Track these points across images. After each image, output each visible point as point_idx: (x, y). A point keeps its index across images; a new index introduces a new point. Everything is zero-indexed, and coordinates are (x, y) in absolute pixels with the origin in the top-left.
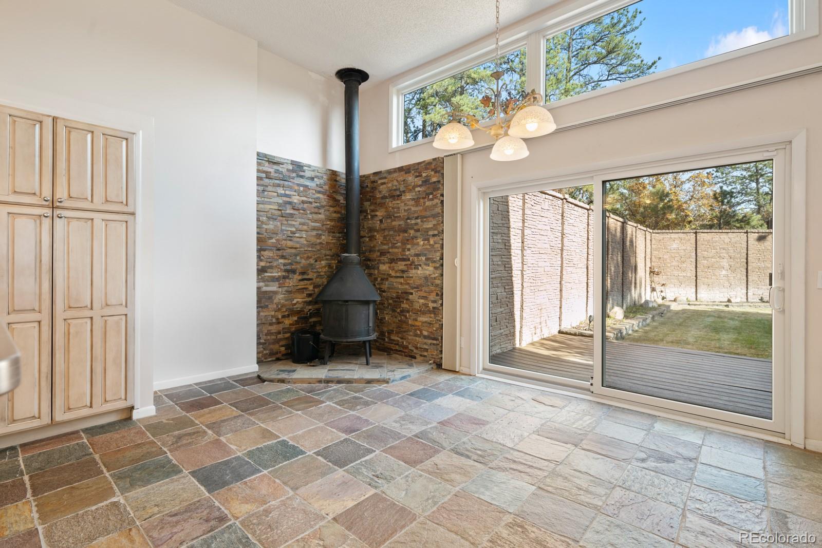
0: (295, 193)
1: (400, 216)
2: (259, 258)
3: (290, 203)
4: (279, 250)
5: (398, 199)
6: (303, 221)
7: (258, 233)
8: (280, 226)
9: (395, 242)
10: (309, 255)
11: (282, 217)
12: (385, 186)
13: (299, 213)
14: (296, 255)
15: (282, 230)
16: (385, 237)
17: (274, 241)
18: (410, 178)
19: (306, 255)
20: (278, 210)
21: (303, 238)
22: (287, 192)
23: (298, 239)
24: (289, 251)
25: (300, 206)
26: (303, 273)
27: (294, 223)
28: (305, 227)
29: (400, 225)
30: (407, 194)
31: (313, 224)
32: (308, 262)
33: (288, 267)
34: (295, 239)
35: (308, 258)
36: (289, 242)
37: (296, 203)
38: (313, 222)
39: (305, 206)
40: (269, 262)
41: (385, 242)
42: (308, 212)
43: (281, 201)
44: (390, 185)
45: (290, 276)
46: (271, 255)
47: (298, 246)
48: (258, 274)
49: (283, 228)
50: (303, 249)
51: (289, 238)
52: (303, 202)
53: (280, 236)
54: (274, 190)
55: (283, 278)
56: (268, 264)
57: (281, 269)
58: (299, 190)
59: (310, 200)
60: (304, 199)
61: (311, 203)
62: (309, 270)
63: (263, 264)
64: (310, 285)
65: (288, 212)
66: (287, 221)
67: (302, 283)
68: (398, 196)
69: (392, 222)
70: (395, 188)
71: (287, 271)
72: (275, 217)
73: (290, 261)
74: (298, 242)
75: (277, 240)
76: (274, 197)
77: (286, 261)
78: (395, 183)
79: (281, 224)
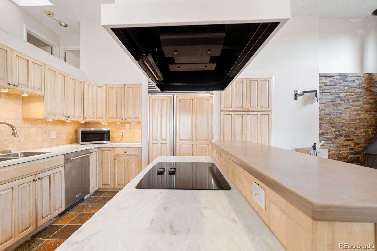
0: (342, 91)
2: (320, 128)
3: (339, 97)
4: (331, 123)
6: (347, 106)
7: (319, 115)
8: (332, 110)
10: (351, 126)
11: (334, 105)
13: (345, 102)
14: (342, 126)
15: (333, 113)
17: (328, 118)
19: (349, 126)
20: (331, 102)
21: (347, 117)
22: (337, 92)
23: (344, 117)
24: (338, 124)
25: (345, 98)
26: (347, 136)
27: (341, 108)
28: (349, 110)
31: (354, 108)
32: (351, 130)
33: (337, 133)
34: (342, 117)
35: (351, 127)
36: (337, 119)
37: (342, 97)
38: (354, 107)
39: (349, 98)
40: (326, 130)
42: (351, 101)
43: (333, 97)
45: (339, 138)
46: (327, 126)
47: (344, 121)
48: (319, 137)
49: (334, 111)
50: (347, 123)
51: (338, 117)
52: (347, 96)
53: (332, 116)
54: (328, 92)
55: (334, 139)
56: (325, 131)
57: (333, 134)
58: (344, 89)
59: (352, 94)
60: (348, 94)
61: (352, 95)
62: (351, 135)
63: (322, 131)
64: (352, 143)
65: (337, 102)
66: (337, 107)
67: (346, 142)
71: (337, 135)
72: (329, 106)
73: (338, 130)
74: (343, 119)
75: (331, 118)
76: (329, 95)
77: (336, 129)
79: (333, 109)
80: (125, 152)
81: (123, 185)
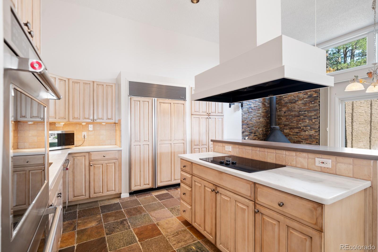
0: (252, 104)
1: (295, 111)
2: (242, 129)
3: (251, 107)
4: (247, 125)
5: (294, 104)
6: (254, 113)
7: (242, 119)
8: (248, 116)
9: (293, 121)
10: (257, 126)
11: (249, 113)
12: (287, 98)
13: (254, 111)
14: (253, 126)
15: (248, 118)
16: (287, 119)
17: (246, 121)
18: (301, 95)
19: (255, 127)
20: (247, 110)
21: (255, 120)
22: (250, 103)
23: (253, 121)
24: (251, 125)
25: (254, 108)
26: (255, 133)
27: (252, 115)
28: (255, 116)
29: (295, 114)
30: (299, 101)
31: (258, 115)
32: (256, 129)
33: (250, 131)
34: (252, 121)
35: (256, 127)
36: (250, 122)
37: (252, 107)
38: (258, 114)
39: (255, 108)
40: (245, 129)
41: (287, 121)
42: (256, 110)
43: (248, 107)
44: (290, 98)
45: (251, 135)
46: (246, 127)
47: (253, 123)
48: (242, 134)
49: (249, 117)
50: (254, 124)
51: (250, 120)
52: (255, 107)
53: (248, 120)
54: (246, 103)
55: (249, 135)
56: (245, 130)
57: (248, 132)
58: (253, 102)
59: (257, 105)
60: (255, 105)
61: (257, 107)
62: (256, 132)
63: (243, 130)
64: (257, 138)
65: (250, 111)
66: (250, 114)
67: (254, 137)
68: (294, 102)
69: (290, 113)
70: (292, 99)
71: (250, 132)
72: (246, 113)
73: (251, 129)
74: (253, 122)
75: (247, 121)
76: (246, 105)
77: (250, 129)
78: (293, 97)
79: (248, 115)
80: (104, 157)
81: (101, 192)
